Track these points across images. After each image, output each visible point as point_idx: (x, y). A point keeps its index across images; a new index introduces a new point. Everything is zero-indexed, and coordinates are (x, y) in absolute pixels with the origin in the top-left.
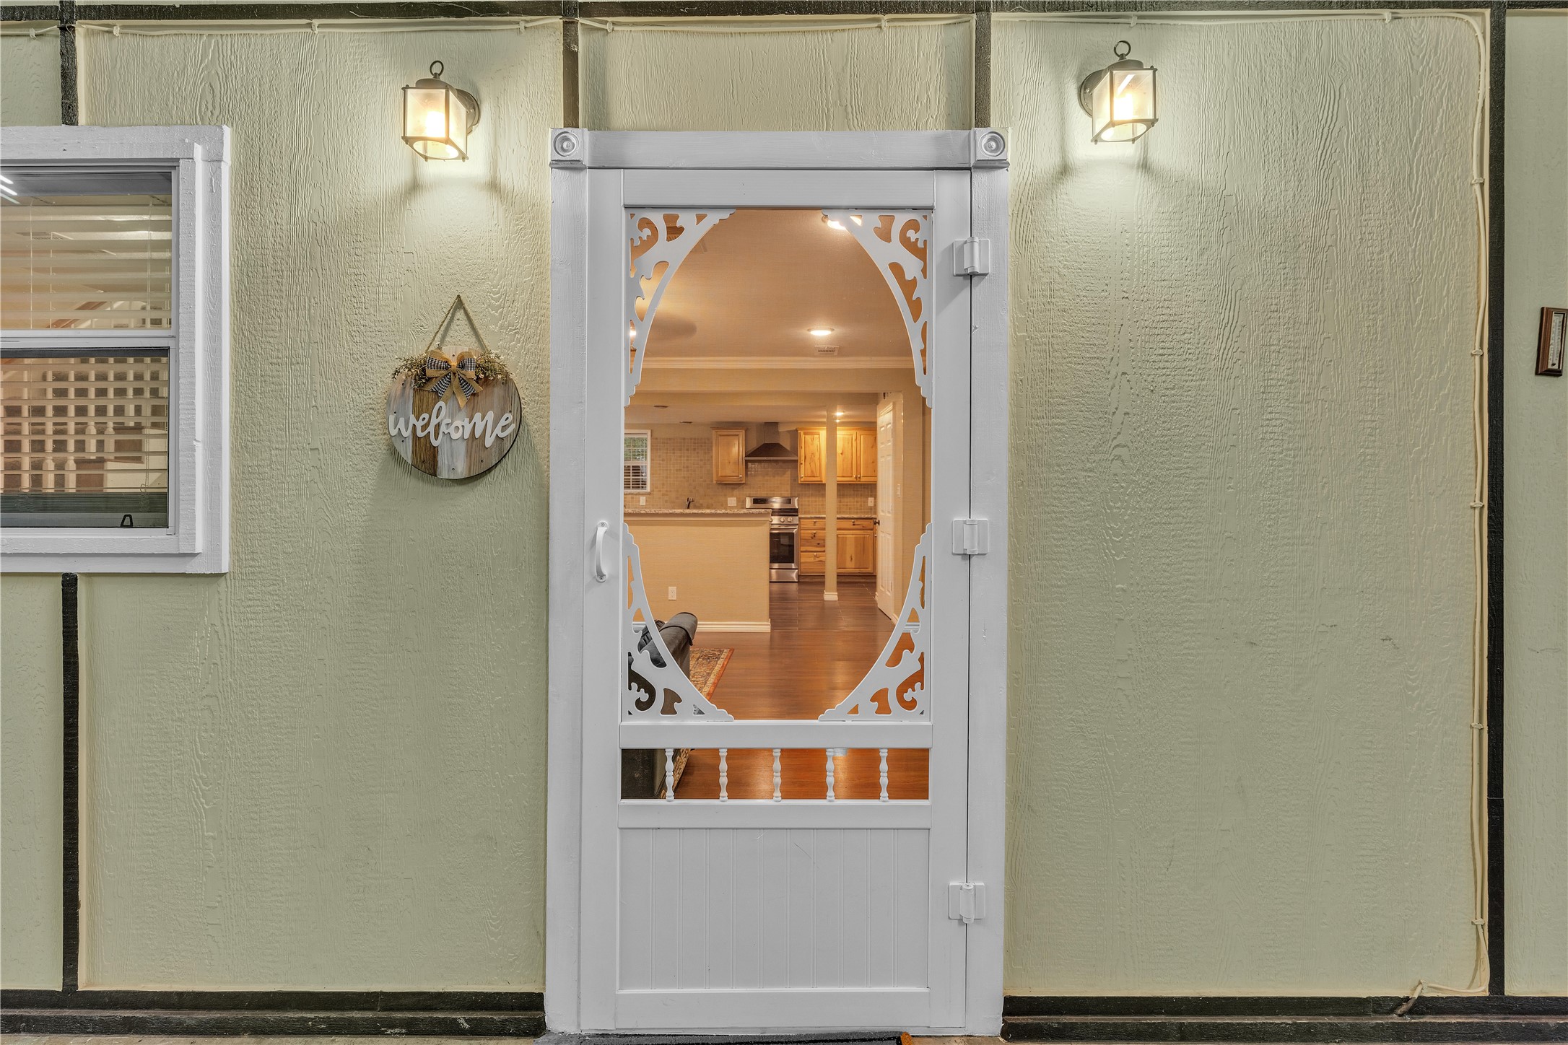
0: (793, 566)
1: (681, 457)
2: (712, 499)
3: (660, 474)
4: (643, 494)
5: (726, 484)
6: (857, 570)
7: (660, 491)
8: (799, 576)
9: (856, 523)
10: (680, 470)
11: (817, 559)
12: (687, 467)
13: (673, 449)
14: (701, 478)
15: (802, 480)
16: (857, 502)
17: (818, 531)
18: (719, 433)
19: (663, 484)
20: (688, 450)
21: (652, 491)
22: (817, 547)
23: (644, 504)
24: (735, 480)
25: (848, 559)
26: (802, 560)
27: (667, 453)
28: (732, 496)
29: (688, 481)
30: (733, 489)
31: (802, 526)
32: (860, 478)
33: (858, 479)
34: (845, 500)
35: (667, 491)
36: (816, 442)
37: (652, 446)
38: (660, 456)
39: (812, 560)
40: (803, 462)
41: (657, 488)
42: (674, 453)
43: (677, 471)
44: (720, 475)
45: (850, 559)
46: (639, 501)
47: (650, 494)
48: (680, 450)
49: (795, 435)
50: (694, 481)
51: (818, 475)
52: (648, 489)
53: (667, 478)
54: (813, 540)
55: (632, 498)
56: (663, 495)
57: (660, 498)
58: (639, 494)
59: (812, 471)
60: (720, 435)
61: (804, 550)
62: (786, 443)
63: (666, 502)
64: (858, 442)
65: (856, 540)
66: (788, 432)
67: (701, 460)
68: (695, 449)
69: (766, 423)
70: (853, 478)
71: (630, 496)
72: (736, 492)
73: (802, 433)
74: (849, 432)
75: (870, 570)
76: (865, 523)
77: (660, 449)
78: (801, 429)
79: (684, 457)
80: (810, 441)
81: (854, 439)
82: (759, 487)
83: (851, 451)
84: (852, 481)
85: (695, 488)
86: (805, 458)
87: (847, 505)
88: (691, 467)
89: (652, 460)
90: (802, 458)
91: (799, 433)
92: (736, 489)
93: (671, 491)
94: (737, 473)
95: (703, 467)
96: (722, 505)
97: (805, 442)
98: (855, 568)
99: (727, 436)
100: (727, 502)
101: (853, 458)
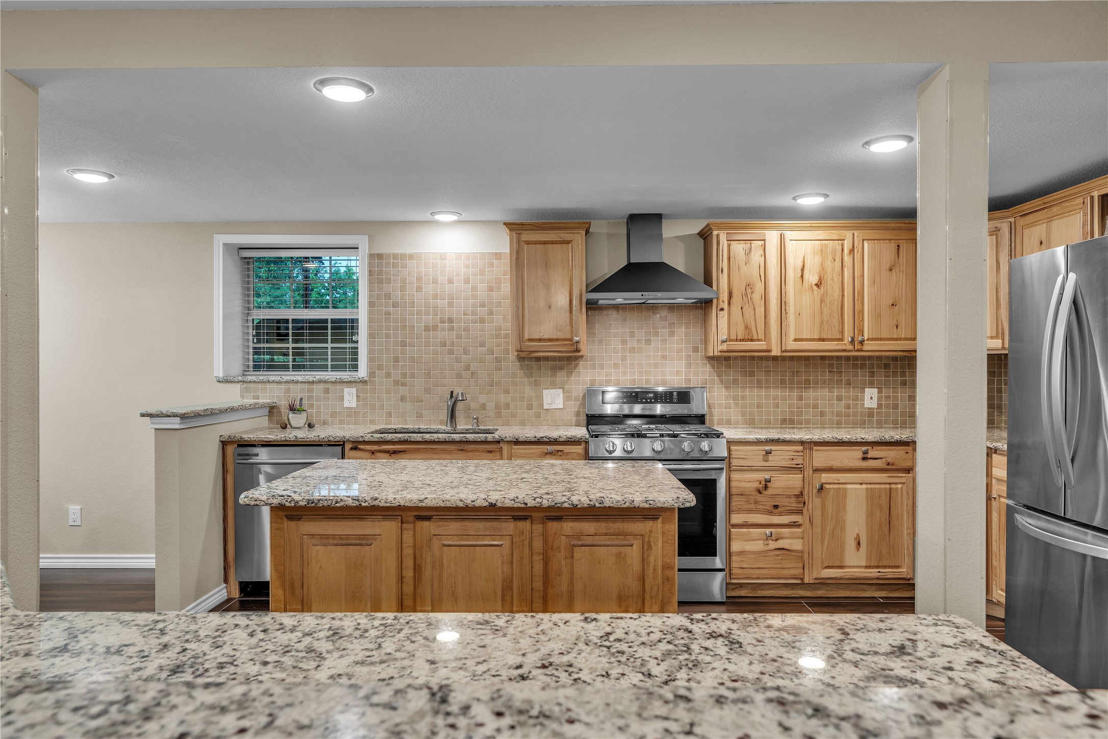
0: (713, 562)
1: (435, 296)
2: (507, 392)
3: (388, 336)
4: (349, 383)
5: (539, 359)
6: (873, 573)
7: (388, 375)
8: (728, 585)
9: (871, 454)
10: (434, 328)
11: (773, 545)
12: (450, 320)
13: (419, 280)
14: (482, 345)
15: (722, 348)
16: (839, 399)
17: (773, 474)
18: (523, 238)
19: (396, 360)
20: (451, 281)
21: (372, 374)
22: (770, 513)
23: (354, 404)
24: (562, 348)
25: (851, 544)
26: (736, 547)
27: (402, 288)
28: (553, 385)
29: (450, 353)
30: (555, 369)
31: (734, 462)
32: (862, 342)
33: (857, 346)
34: (811, 393)
35: (404, 375)
36: (756, 257)
37: (370, 271)
38: (388, 297)
39: (759, 546)
40: (726, 306)
41: (380, 368)
42: (420, 289)
43: (427, 328)
44: (526, 337)
45: (853, 544)
46: (342, 399)
47: (365, 381)
48: (435, 281)
49: (705, 243)
51: (761, 336)
52: (363, 371)
53: (403, 344)
54: (760, 498)
55: (327, 391)
56: (396, 383)
57: (388, 391)
58: (342, 382)
59: (747, 327)
60: (528, 243)
61: (740, 521)
62: (684, 262)
63: (403, 399)
64: (857, 256)
65: (871, 496)
66: (690, 235)
67: (484, 303)
68: (467, 281)
69: (632, 215)
70: (846, 344)
71: (322, 386)
72: (562, 377)
73: (723, 237)
74: (835, 234)
75: (904, 571)
76: (891, 454)
77: (389, 280)
78: (721, 227)
79: (442, 298)
80: (742, 254)
81: (846, 251)
82: (616, 366)
83: (832, 279)
84: (844, 350)
85: (467, 368)
86: (730, 295)
87: (815, 406)
88: (460, 321)
89: (371, 304)
90: (724, 296)
91: (718, 236)
92: (561, 368)
93: (413, 376)
94: (572, 333)
95: (482, 321)
96: (530, 407)
97: (729, 258)
98: (866, 567)
99: (545, 243)
100: (540, 398)
101: (843, 296)
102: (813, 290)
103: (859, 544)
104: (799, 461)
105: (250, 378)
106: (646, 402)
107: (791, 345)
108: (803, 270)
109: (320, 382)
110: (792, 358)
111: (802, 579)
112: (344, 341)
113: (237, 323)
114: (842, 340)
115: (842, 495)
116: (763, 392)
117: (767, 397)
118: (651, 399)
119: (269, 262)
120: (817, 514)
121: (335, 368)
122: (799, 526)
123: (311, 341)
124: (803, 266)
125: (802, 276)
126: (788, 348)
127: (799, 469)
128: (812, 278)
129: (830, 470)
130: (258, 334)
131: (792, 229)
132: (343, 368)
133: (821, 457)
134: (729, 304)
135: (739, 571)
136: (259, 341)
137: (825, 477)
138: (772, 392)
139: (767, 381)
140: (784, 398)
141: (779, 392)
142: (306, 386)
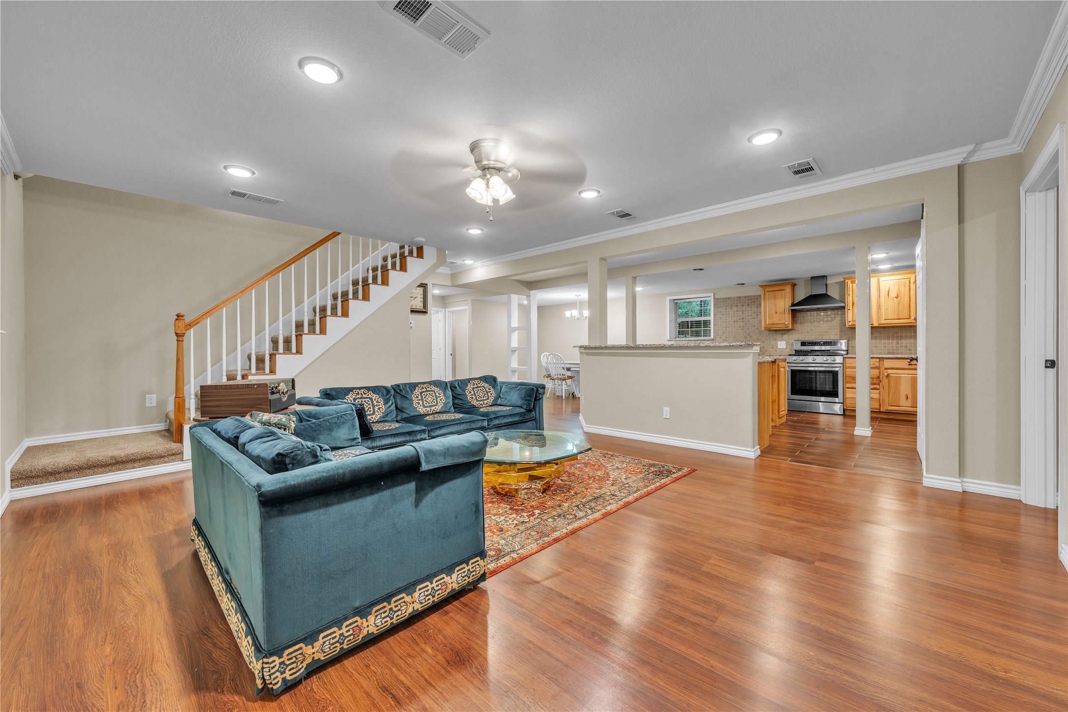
0: (837, 400)
1: (737, 311)
2: (764, 343)
3: (721, 325)
4: (708, 341)
5: (776, 331)
7: (721, 338)
8: (844, 409)
10: (737, 321)
12: (743, 319)
13: (731, 306)
14: (754, 326)
15: (850, 324)
18: (766, 290)
19: (724, 332)
20: (743, 305)
21: (715, 337)
24: (783, 327)
25: (903, 398)
26: (847, 395)
27: (726, 309)
28: (782, 340)
29: (743, 329)
30: (782, 334)
31: (847, 365)
35: (726, 337)
37: (714, 304)
38: (721, 312)
40: (851, 308)
41: (718, 335)
42: (732, 309)
43: (734, 322)
44: (767, 323)
45: (905, 398)
47: (713, 340)
48: (737, 306)
49: (842, 285)
50: (748, 329)
52: (712, 337)
53: (726, 327)
58: (705, 340)
60: (768, 291)
61: (850, 386)
62: (833, 292)
66: (837, 283)
67: (754, 313)
68: (748, 305)
69: (812, 278)
72: (785, 337)
73: (849, 282)
74: (906, 276)
77: (721, 307)
78: (848, 279)
79: (740, 311)
81: (912, 282)
82: (808, 332)
83: (904, 294)
84: (911, 323)
85: (749, 334)
86: (853, 304)
87: (906, 347)
88: (746, 319)
89: (715, 315)
90: (851, 305)
91: (847, 282)
92: (785, 334)
93: (729, 338)
94: (785, 321)
95: (754, 318)
96: (773, 348)
97: (852, 290)
98: (911, 407)
99: (774, 291)
100: (777, 345)
101: (910, 301)
102: (894, 300)
103: (907, 398)
104: (877, 365)
105: (677, 340)
106: (820, 345)
107: (883, 322)
108: (888, 292)
109: (698, 340)
110: (884, 327)
111: (880, 410)
112: (707, 327)
113: (673, 323)
114: (910, 319)
115: (898, 379)
116: (878, 341)
117: (879, 343)
118: (822, 344)
119: (688, 302)
120: (886, 385)
121: (704, 336)
122: (878, 389)
123: (696, 328)
124: (889, 291)
125: (888, 294)
126: (881, 323)
127: (878, 368)
128: (893, 294)
129: (893, 369)
130: (679, 326)
131: (883, 276)
132: (706, 336)
133: (887, 363)
134: (853, 307)
135: (850, 404)
136: (680, 328)
137: (890, 371)
138: (883, 341)
139: (880, 337)
140: (888, 344)
141: (886, 341)
142: (694, 342)
